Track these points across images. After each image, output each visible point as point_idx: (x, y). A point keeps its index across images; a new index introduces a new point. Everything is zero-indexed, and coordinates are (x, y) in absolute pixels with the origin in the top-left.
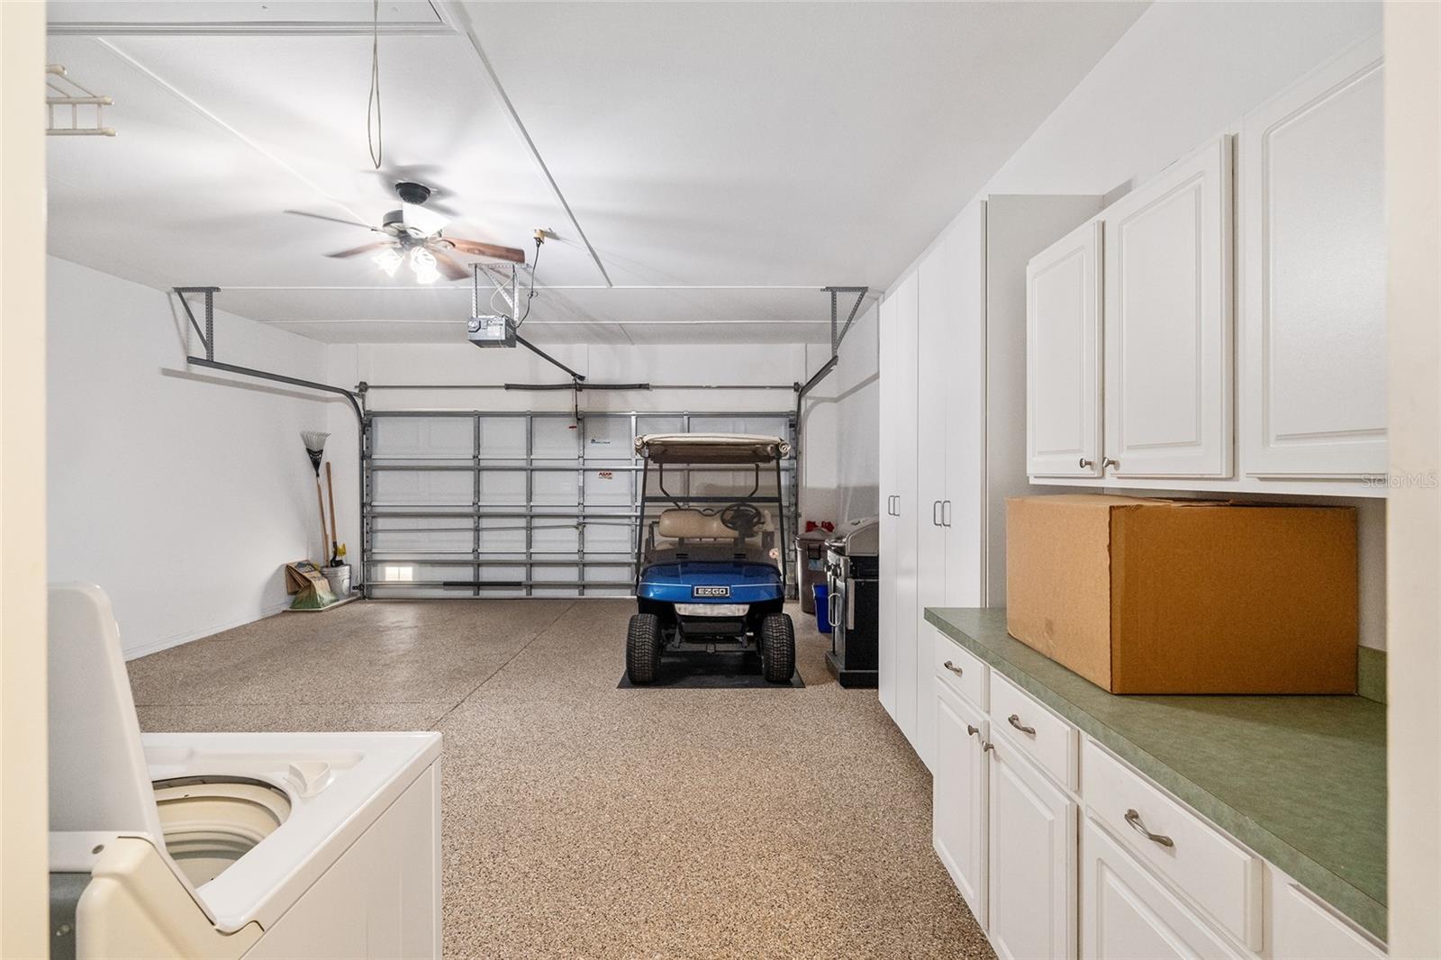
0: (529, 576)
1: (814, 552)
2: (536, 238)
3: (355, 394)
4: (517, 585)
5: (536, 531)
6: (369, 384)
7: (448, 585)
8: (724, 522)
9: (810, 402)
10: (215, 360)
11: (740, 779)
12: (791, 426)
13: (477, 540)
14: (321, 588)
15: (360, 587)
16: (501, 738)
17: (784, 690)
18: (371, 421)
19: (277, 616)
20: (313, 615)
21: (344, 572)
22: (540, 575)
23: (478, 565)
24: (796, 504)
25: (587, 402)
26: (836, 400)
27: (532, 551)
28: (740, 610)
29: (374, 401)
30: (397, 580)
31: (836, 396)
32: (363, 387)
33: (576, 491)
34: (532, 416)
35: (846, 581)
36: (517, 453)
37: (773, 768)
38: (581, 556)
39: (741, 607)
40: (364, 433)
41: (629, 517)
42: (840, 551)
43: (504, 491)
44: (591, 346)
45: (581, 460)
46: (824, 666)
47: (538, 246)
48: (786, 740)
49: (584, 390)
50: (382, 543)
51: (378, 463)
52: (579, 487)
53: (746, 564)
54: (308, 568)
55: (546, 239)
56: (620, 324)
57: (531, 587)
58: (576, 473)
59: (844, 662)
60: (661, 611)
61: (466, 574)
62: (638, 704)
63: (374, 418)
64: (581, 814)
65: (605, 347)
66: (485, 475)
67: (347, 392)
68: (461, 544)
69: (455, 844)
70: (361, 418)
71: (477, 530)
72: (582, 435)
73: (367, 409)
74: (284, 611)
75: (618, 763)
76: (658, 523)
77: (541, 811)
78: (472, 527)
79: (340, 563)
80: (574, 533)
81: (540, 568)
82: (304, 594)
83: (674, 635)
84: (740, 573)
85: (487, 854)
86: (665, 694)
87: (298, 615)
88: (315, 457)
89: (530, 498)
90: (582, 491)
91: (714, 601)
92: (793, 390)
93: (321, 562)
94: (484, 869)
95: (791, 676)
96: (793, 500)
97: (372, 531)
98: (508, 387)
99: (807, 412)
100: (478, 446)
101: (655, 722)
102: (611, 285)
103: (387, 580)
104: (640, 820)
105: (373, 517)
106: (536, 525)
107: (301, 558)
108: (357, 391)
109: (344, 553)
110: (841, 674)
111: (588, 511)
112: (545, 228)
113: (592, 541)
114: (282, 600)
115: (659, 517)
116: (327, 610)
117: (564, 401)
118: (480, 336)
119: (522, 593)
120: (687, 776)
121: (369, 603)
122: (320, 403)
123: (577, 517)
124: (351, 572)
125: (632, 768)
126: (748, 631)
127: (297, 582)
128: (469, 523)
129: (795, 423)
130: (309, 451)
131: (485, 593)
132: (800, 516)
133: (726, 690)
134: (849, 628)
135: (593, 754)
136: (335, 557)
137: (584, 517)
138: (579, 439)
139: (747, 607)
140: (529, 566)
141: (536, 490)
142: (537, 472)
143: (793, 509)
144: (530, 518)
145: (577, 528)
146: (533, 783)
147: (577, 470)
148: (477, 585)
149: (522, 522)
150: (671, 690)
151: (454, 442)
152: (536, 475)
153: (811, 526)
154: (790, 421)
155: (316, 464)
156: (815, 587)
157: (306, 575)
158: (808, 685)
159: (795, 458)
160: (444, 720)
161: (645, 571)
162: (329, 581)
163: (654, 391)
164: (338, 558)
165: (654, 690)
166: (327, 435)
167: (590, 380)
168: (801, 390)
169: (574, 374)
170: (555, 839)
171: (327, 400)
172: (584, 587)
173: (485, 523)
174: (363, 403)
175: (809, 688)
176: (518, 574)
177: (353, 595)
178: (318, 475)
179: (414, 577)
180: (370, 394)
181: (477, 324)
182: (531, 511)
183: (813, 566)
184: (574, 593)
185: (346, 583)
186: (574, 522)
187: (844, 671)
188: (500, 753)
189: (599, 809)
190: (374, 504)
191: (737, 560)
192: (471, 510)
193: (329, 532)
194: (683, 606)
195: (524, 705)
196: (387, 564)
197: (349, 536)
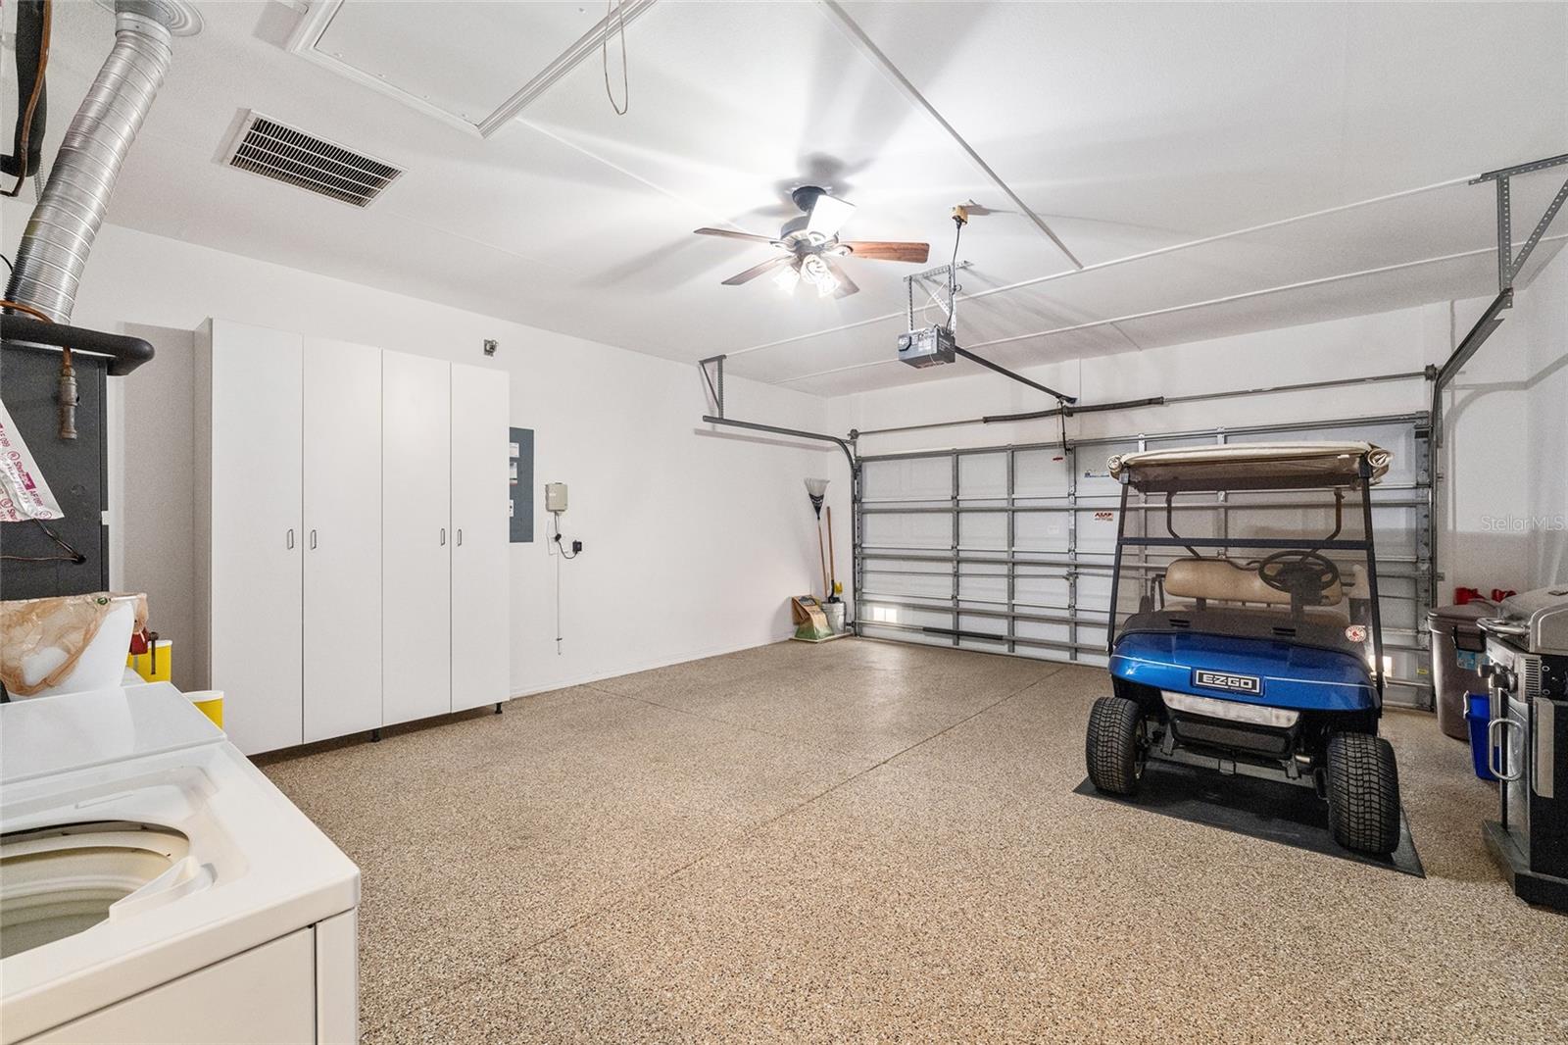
0: (1012, 629)
1: (1463, 640)
2: (954, 218)
3: (847, 441)
4: (998, 638)
5: (1020, 579)
6: (859, 431)
7: (927, 630)
8: (1266, 579)
9: (1460, 395)
10: (725, 418)
11: (1233, 1018)
12: (1418, 435)
13: (957, 586)
14: (819, 621)
15: (853, 624)
16: (901, 821)
17: (1374, 869)
18: (860, 466)
19: (785, 642)
20: (809, 645)
21: (839, 608)
22: (1024, 630)
23: (958, 613)
24: (1433, 560)
25: (1078, 428)
26: (1525, 386)
27: (1014, 602)
28: (1285, 719)
29: (865, 447)
30: (882, 620)
31: (1525, 378)
32: (855, 434)
33: (1066, 535)
34: (1013, 450)
35: (1529, 700)
36: (998, 492)
37: (1311, 1026)
38: (1073, 612)
39: (1284, 713)
40: (855, 478)
41: (1137, 568)
42: (1515, 643)
43: (984, 534)
44: (1083, 360)
45: (1072, 498)
46: (1479, 845)
47: (959, 227)
48: (1356, 974)
49: (1075, 415)
50: (871, 582)
51: (866, 506)
52: (1070, 530)
53: (1293, 645)
54: (809, 602)
55: (970, 218)
56: (1112, 323)
57: (1013, 643)
58: (1066, 513)
59: (1527, 855)
60: (1144, 698)
61: (946, 621)
62: (1094, 824)
63: (864, 464)
64: (944, 972)
65: (1102, 359)
66: (963, 516)
67: (840, 440)
68: (940, 589)
69: (783, 949)
70: (852, 464)
71: (956, 575)
72: (1073, 468)
73: (858, 455)
74: (791, 639)
75: (1030, 909)
76: (1164, 576)
77: (896, 944)
78: (951, 572)
79: (837, 600)
80: (1065, 584)
81: (1023, 622)
82: (805, 626)
83: (1164, 734)
84: (1284, 658)
85: (806, 981)
86: (1142, 820)
87: (799, 644)
88: (817, 501)
89: (1012, 543)
90: (1074, 535)
91: (1231, 696)
92: (1423, 379)
93: (822, 597)
94: (792, 1003)
95: (1394, 846)
96: (1426, 553)
97: (862, 572)
98: (986, 420)
99: (1456, 412)
100: (956, 487)
101: (1108, 860)
102: (1082, 267)
103: (875, 619)
104: (1025, 1023)
105: (863, 558)
106: (1019, 573)
107: (806, 593)
108: (848, 438)
109: (841, 591)
110: (1518, 876)
111: (1081, 559)
112: (965, 202)
113: (1086, 596)
114: (788, 629)
115: (1166, 569)
116: (822, 643)
117: (1049, 430)
118: (911, 354)
119: (1004, 649)
120: (1131, 975)
121: (859, 640)
122: (820, 453)
123: (1068, 565)
124: (845, 609)
125: (1047, 925)
126: (1300, 754)
127: (800, 612)
128: (949, 568)
129: (1428, 431)
130: (812, 496)
131: (965, 644)
132: (1443, 579)
133: (1251, 839)
134: (1540, 793)
135: (1001, 882)
136: (833, 594)
137: (1076, 566)
138: (1069, 471)
139: (1294, 716)
140: (1011, 619)
141: (1019, 532)
142: (1019, 514)
143: (1425, 567)
144: (1013, 565)
145: (1068, 579)
146: (906, 897)
147: (1067, 510)
148: (957, 634)
149: (1004, 569)
150: (1155, 815)
151: (934, 482)
152: (1019, 516)
153: (1464, 595)
154: (1416, 428)
155: (818, 509)
156: (1470, 697)
157: (807, 608)
158: (1433, 874)
159: (1430, 486)
160: (855, 779)
161: (1122, 638)
162: (827, 616)
163: (1172, 405)
164: (836, 595)
165: (1126, 808)
166: (828, 482)
167: (1082, 402)
168: (1438, 377)
169: (1059, 396)
170: (893, 998)
171: (828, 450)
172: (1077, 650)
173: (964, 568)
174: (855, 451)
175: (1432, 881)
176: (1000, 627)
177: (844, 631)
178: (819, 518)
179: (898, 619)
180: (861, 440)
181: (907, 340)
182: (1013, 557)
183: (1463, 660)
184: (1064, 656)
185: (841, 619)
186: (1064, 571)
187: (1529, 872)
188: (890, 841)
189: (972, 974)
190: (863, 545)
191: (1278, 638)
192: (950, 554)
193: (828, 570)
194: (1176, 696)
195: (946, 786)
196: (874, 604)
197: (844, 576)
